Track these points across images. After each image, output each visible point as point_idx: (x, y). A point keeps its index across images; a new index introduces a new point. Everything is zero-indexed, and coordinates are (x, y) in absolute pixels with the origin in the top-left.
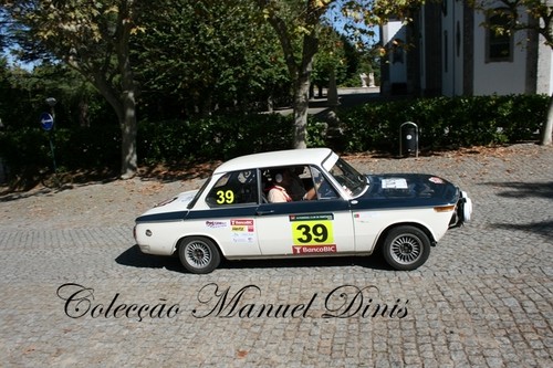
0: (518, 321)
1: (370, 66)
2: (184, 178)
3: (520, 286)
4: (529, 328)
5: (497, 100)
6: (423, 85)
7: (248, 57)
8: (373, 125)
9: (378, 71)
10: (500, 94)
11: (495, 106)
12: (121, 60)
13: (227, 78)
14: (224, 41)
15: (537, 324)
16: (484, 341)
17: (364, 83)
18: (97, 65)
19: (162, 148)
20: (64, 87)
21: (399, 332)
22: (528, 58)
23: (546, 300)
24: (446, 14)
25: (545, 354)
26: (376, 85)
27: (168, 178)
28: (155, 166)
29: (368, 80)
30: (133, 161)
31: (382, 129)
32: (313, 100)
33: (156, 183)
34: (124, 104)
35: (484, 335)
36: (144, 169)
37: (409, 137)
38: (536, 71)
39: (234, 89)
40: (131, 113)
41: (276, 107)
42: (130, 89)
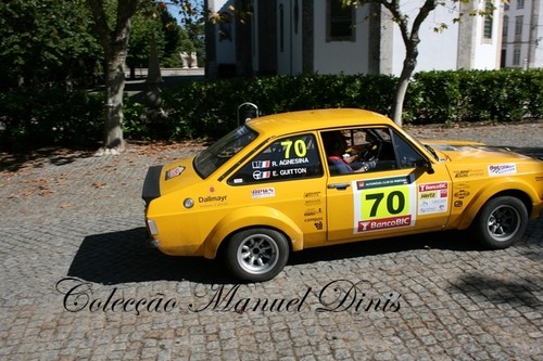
0: (405, 316)
3: (399, 278)
4: (417, 323)
15: (426, 318)
16: (373, 344)
21: (272, 345)
23: (429, 290)
25: (440, 349)
35: (372, 337)
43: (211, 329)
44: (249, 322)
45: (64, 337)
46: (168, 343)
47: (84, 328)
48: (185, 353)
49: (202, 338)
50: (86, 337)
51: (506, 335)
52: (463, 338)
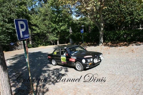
2: (115, 46)
7: (135, 13)
12: (100, 16)
13: (128, 19)
14: (128, 9)
18: (94, 17)
19: (110, 38)
20: (86, 23)
27: (111, 46)
28: (108, 43)
30: (102, 41)
33: (108, 47)
34: (100, 27)
36: (105, 43)
39: (130, 22)
40: (102, 29)
42: (102, 23)
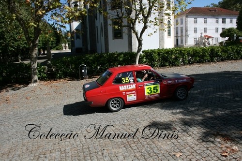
1: (66, 41)
3: (128, 127)
4: (132, 142)
5: (117, 54)
6: (89, 49)
8: (68, 67)
9: (70, 43)
10: (118, 52)
11: (117, 57)
16: (116, 150)
17: (64, 48)
21: (83, 153)
22: (128, 38)
24: (97, 19)
25: (138, 150)
26: (69, 49)
29: (65, 47)
31: (72, 68)
32: (41, 56)
35: (116, 148)
37: (83, 71)
38: (132, 43)
41: (23, 59)
43: (63, 149)
44: (76, 146)
45: (11, 156)
46: (48, 156)
47: (19, 153)
48: (53, 158)
49: (59, 153)
50: (19, 156)
51: (160, 144)
52: (146, 146)
